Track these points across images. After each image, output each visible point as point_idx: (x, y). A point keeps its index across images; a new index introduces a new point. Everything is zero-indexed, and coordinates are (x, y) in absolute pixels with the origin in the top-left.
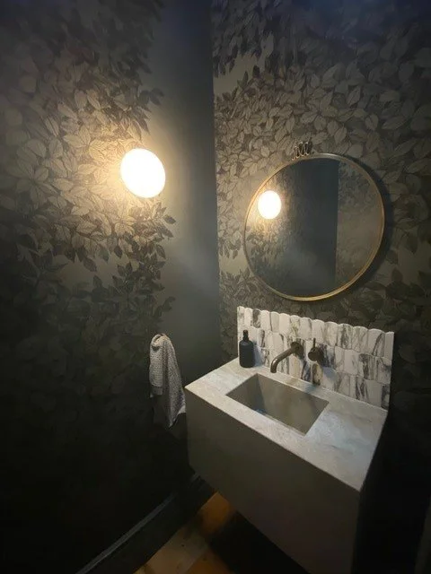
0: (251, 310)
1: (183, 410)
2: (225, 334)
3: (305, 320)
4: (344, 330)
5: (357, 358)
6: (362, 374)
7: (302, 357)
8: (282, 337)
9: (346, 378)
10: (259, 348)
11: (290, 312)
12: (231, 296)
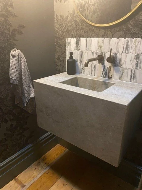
0: (75, 39)
1: (32, 95)
2: (59, 59)
3: (106, 40)
4: (128, 42)
5: (133, 58)
6: (135, 67)
7: (103, 64)
8: (93, 53)
9: (126, 71)
10: (79, 63)
11: (98, 36)
12: (62, 32)
